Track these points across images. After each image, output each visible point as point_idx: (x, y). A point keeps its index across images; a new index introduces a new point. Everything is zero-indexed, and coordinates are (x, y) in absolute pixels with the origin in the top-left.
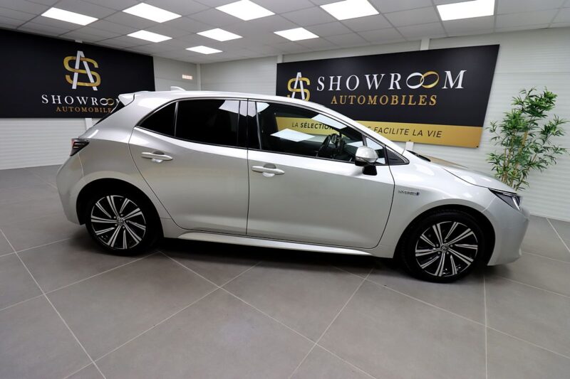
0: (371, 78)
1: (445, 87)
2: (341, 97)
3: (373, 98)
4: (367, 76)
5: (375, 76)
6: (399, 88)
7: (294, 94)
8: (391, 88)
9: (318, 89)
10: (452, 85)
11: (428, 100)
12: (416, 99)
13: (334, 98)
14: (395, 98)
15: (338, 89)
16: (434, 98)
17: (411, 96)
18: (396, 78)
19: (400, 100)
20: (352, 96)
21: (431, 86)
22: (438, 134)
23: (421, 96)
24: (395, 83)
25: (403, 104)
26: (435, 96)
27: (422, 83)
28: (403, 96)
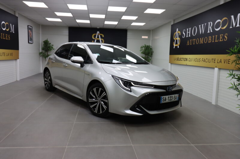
1: (231, 27)
2: (191, 40)
3: (202, 39)
4: (200, 26)
6: (211, 31)
7: (175, 42)
8: (209, 32)
9: (183, 37)
10: (234, 25)
11: (224, 37)
12: (219, 37)
13: (188, 41)
14: (210, 38)
15: (190, 36)
17: (216, 36)
18: (210, 25)
19: (212, 39)
20: (194, 40)
21: (225, 27)
22: (229, 61)
23: (221, 35)
24: (210, 28)
25: (213, 42)
26: (227, 34)
27: (221, 26)
28: (213, 36)
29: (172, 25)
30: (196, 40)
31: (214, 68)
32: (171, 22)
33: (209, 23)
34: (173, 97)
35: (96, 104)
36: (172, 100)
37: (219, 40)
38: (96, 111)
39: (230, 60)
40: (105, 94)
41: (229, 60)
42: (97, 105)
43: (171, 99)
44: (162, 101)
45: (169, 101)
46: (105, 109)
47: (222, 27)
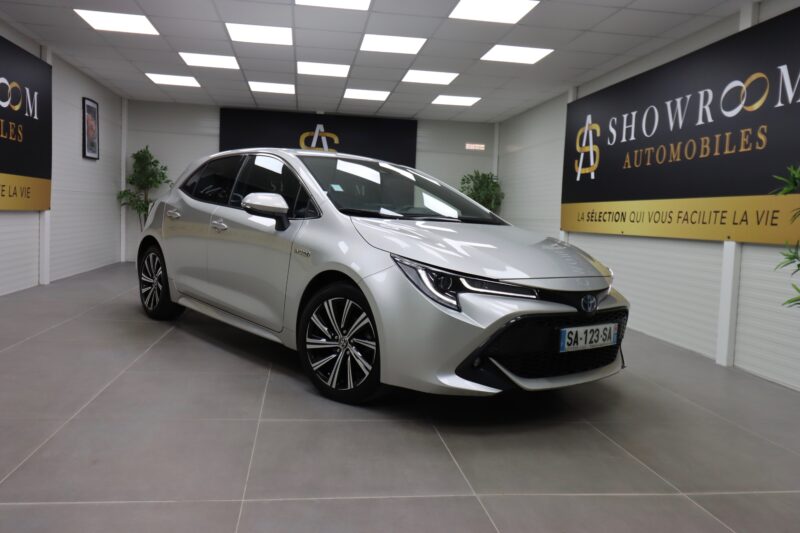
0: (674, 107)
2: (636, 152)
3: (675, 148)
4: (668, 104)
6: (710, 119)
7: (582, 157)
8: (700, 122)
9: (609, 142)
10: (791, 95)
11: (753, 139)
12: (736, 140)
13: (628, 156)
14: (705, 142)
16: (763, 131)
17: (728, 134)
18: (706, 98)
19: (712, 145)
20: (649, 149)
21: (757, 106)
22: (773, 218)
23: (743, 131)
25: (717, 154)
26: (765, 127)
27: (743, 102)
28: (718, 136)
29: (569, 105)
30: (656, 150)
31: (721, 243)
32: (564, 95)
33: (702, 93)
34: (601, 333)
35: (334, 356)
36: (596, 341)
37: (738, 148)
38: (332, 381)
39: (777, 211)
40: (367, 320)
41: (776, 215)
42: (336, 358)
43: (595, 338)
44: (566, 346)
45: (588, 346)
46: (367, 373)
47: (746, 104)
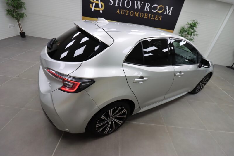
0: (137, 3)
1: (165, 13)
2: (122, 10)
3: (137, 13)
4: (135, 2)
5: (139, 2)
6: (148, 10)
7: (94, 4)
8: (145, 10)
9: (109, 4)
10: (168, 13)
11: (158, 18)
12: (154, 17)
13: (118, 10)
14: (146, 15)
15: (120, 6)
16: (161, 17)
17: (153, 15)
18: (148, 5)
19: (148, 16)
20: (127, 11)
21: (160, 12)
23: (156, 16)
24: (147, 8)
25: (149, 18)
27: (157, 10)
28: (150, 15)
30: (130, 12)
33: (147, 4)
37: (155, 18)
